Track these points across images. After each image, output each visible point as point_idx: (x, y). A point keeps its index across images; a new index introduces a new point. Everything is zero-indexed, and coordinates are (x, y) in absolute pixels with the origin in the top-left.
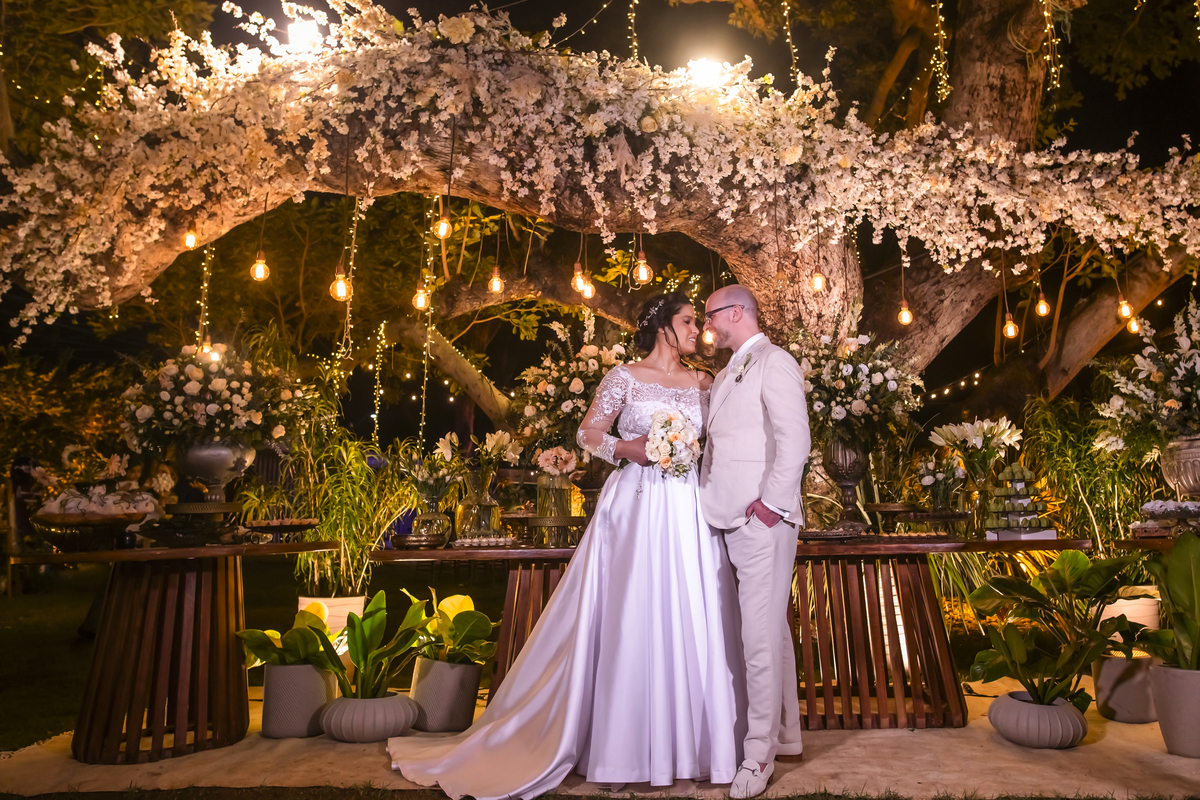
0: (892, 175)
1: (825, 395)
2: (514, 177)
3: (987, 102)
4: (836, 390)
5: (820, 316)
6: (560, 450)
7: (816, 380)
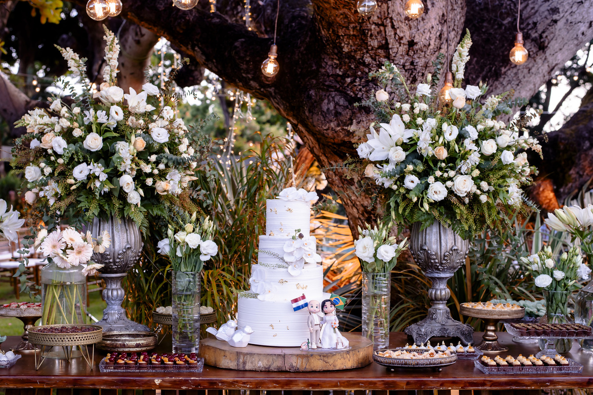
1: (420, 168)
4: (435, 160)
5: (412, 44)
6: (71, 235)
7: (410, 146)
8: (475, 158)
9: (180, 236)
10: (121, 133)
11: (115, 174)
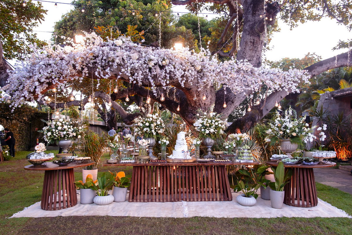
0: (223, 72)
1: (204, 128)
2: (132, 78)
3: (250, 46)
4: (207, 126)
5: (205, 104)
6: (144, 140)
7: (202, 124)
8: (214, 126)
9: (163, 140)
10: (152, 122)
11: (151, 130)
